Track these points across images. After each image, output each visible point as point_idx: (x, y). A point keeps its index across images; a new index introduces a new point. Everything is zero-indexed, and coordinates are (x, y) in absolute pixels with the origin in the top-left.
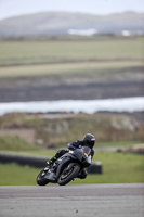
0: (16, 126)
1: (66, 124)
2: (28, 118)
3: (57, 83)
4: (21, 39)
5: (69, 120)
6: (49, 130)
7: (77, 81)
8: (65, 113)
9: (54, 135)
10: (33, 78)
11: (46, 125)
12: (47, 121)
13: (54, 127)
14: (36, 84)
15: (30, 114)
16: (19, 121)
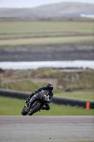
0: (45, 77)
1: (77, 75)
2: (53, 71)
3: (72, 49)
4: (49, 20)
5: (79, 73)
6: (66, 79)
7: (85, 48)
8: (77, 68)
9: (70, 83)
10: (57, 45)
11: (65, 76)
12: (65, 73)
13: (70, 78)
14: (58, 50)
15: (54, 69)
16: (47, 73)
